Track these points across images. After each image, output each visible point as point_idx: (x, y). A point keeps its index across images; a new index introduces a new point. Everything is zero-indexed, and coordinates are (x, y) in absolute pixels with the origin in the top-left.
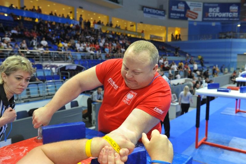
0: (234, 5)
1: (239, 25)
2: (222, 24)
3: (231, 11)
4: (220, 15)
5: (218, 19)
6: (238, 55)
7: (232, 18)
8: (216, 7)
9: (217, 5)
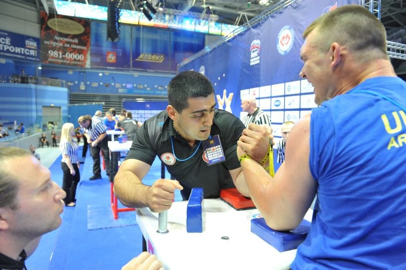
0: (31, 39)
1: (40, 68)
2: (16, 62)
3: (27, 46)
4: (12, 49)
5: (9, 55)
6: (43, 106)
7: (29, 56)
8: (5, 37)
9: (7, 34)
